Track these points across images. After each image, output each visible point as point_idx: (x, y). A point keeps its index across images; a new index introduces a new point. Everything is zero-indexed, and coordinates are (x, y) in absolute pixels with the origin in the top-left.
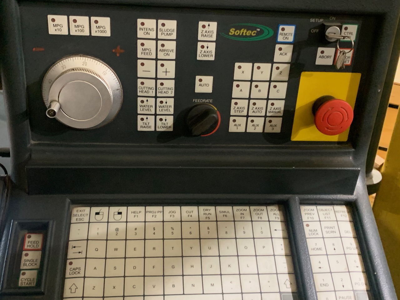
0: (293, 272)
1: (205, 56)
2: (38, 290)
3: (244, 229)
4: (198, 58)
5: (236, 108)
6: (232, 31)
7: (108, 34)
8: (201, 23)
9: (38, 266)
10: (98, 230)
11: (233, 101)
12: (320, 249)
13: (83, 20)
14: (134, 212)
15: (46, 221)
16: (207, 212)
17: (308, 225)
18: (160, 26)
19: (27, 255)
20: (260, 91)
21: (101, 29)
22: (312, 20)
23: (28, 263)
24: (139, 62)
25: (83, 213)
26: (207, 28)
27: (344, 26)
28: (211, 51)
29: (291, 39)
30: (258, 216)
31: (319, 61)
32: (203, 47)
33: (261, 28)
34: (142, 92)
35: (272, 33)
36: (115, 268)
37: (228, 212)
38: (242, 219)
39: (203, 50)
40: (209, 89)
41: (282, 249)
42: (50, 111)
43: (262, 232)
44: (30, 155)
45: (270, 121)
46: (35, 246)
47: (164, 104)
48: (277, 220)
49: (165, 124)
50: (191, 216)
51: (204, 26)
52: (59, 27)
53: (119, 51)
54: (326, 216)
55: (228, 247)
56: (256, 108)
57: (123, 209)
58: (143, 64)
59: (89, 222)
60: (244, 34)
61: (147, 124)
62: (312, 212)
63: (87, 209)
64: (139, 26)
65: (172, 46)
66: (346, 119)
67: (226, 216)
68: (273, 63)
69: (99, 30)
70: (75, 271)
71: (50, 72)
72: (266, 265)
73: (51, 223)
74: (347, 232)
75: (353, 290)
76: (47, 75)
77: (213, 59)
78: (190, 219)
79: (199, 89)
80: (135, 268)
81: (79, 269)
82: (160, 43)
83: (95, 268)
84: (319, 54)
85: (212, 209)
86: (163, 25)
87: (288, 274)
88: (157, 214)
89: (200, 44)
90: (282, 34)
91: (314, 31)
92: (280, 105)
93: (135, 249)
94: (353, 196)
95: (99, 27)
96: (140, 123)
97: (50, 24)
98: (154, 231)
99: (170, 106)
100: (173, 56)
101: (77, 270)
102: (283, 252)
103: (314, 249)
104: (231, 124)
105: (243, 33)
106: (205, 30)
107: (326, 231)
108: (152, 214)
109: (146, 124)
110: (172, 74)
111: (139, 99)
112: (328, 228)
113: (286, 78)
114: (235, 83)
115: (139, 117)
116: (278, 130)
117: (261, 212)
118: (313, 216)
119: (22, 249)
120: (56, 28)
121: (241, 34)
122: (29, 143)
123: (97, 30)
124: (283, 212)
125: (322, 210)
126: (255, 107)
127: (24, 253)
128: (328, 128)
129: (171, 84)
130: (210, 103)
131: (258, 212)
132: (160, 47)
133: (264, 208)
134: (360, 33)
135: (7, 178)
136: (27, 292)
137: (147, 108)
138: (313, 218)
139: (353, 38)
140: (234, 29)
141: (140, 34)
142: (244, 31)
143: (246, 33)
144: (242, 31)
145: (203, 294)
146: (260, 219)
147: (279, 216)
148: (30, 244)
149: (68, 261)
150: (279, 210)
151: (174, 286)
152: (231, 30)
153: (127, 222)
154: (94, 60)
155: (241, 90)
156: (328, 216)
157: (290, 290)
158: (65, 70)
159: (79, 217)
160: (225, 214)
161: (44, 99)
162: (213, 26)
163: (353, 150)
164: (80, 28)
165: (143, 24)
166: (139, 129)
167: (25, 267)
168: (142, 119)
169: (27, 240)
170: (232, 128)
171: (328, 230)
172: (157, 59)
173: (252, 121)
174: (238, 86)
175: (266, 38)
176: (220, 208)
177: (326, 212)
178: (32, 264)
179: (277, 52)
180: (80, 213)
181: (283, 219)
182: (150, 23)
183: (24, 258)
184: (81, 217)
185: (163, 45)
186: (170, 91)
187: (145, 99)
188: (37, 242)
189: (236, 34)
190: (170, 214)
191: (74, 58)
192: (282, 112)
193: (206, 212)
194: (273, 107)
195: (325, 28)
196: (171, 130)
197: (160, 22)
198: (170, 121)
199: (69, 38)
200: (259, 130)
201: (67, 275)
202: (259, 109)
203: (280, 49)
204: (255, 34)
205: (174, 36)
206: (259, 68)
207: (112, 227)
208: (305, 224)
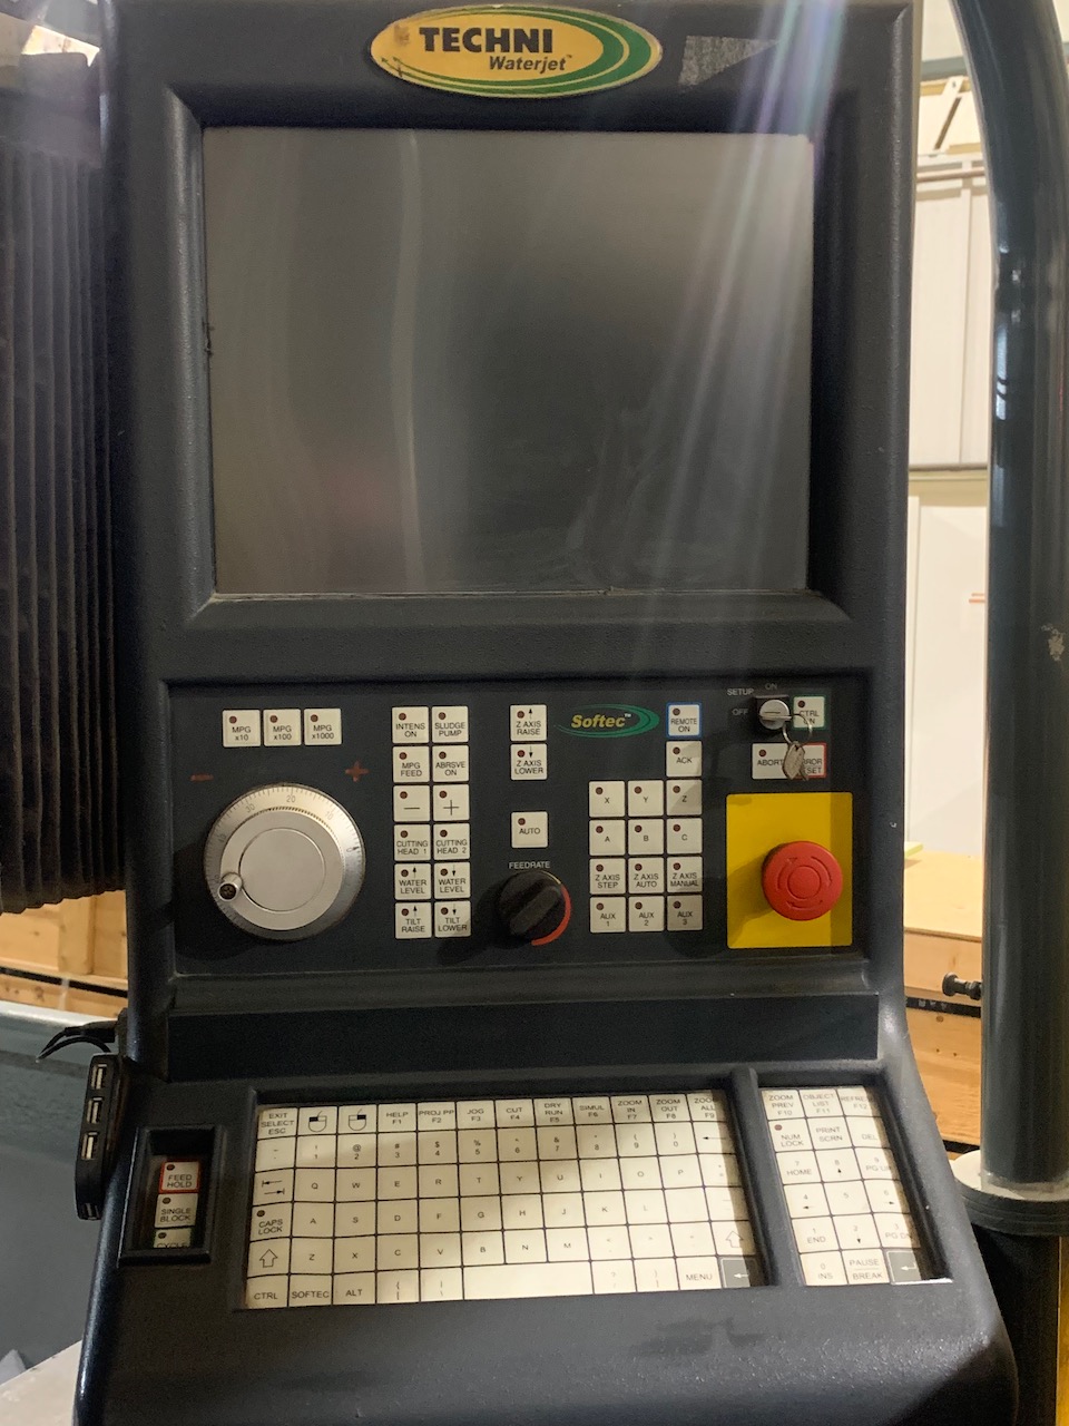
0: (745, 1217)
1: (527, 771)
2: (196, 1252)
3: (637, 1139)
4: (514, 777)
5: (601, 879)
6: (577, 721)
7: (337, 740)
8: (515, 709)
9: (192, 1221)
10: (316, 1149)
11: (594, 863)
12: (807, 1172)
13: (289, 717)
14: (393, 1115)
15: (209, 1127)
16: (553, 1109)
17: (778, 1128)
18: (436, 719)
19: (167, 1201)
20: (646, 838)
21: (324, 731)
22: (732, 692)
23: (170, 1216)
24: (397, 790)
25: (283, 1119)
26: (527, 718)
27: (797, 700)
28: (539, 762)
29: (695, 730)
30: (668, 1112)
31: (759, 773)
32: (521, 754)
33: (635, 712)
34: (404, 852)
35: (655, 721)
36: (356, 1220)
37: (600, 1107)
38: (632, 1120)
39: (523, 759)
40: (541, 840)
41: (721, 1175)
42: (226, 888)
43: (676, 1144)
44: (173, 1001)
45: (677, 905)
46: (184, 1184)
47: (450, 876)
48: (709, 1118)
49: (452, 920)
50: (518, 1117)
51: (521, 715)
52: (243, 733)
53: (356, 772)
54: (821, 1107)
55: (600, 1174)
56: (643, 877)
57: (369, 1110)
58: (404, 795)
59: (297, 1136)
60: (601, 725)
61: (416, 922)
62: (787, 1101)
63: (291, 1113)
64: (396, 720)
65: (461, 755)
66: (828, 883)
67: (595, 1114)
68: (665, 779)
69: (320, 732)
70: (270, 1227)
71: (222, 820)
72: (686, 1205)
73: (219, 1130)
74: (869, 1137)
75: (882, 1248)
76: (217, 827)
77: (543, 776)
78: (515, 1123)
79: (519, 840)
80: (397, 1218)
81: (280, 1222)
82: (437, 750)
83: (313, 1221)
84: (756, 757)
85: (564, 1104)
86: (442, 716)
87: (736, 1221)
88: (442, 1116)
89: (515, 749)
90: (675, 722)
91: (739, 712)
92: (694, 867)
93: (396, 1184)
94: (876, 1061)
95: (320, 728)
96: (400, 920)
97: (227, 726)
98: (437, 1149)
99: (463, 881)
100: (463, 774)
101: (276, 1225)
102: (724, 1181)
103: (792, 1173)
104: (594, 913)
105: (598, 723)
106: (523, 720)
107: (821, 1138)
108: (431, 1117)
109: (413, 922)
110: (463, 812)
111: (399, 868)
112: (824, 1130)
113: (698, 811)
114: (593, 825)
115: (399, 907)
116: (696, 923)
117: (674, 1105)
118: (790, 1108)
119: (156, 1190)
120: (238, 734)
121: (594, 725)
122: (172, 975)
123: (315, 733)
124: (723, 1104)
125: (811, 1097)
126: (640, 873)
127: (161, 1197)
128: (793, 904)
129: (463, 832)
130: (545, 869)
131: (667, 1105)
132: (437, 759)
133: (681, 1097)
134: (832, 711)
135: (120, 1060)
136: (172, 1258)
137: (415, 886)
138: (790, 1113)
139: (820, 722)
140: (580, 717)
141: (398, 736)
142: (599, 720)
143: (604, 722)
144: (596, 719)
145: (548, 1262)
146: (671, 1119)
147: (714, 1112)
148: (173, 1181)
149: (255, 1211)
150: (714, 1100)
151: (483, 1249)
152: (575, 719)
153: (377, 1133)
154: (309, 792)
155: (607, 839)
156: (825, 1107)
157: (740, 1252)
158: (253, 812)
159: (275, 1128)
160: (593, 1111)
161: (208, 878)
162: (539, 713)
163: (866, 961)
164: (284, 732)
165: (403, 717)
166: (400, 935)
167: (165, 1224)
168: (405, 912)
169: (167, 1173)
170: (598, 925)
171: (824, 1134)
172: (431, 784)
173: (639, 906)
174: (600, 830)
175: (644, 730)
176: (580, 1102)
177: (819, 1100)
178: (178, 1218)
179: (671, 757)
180: (276, 1120)
181: (722, 1117)
182: (417, 714)
183: (161, 1206)
184: (280, 1128)
185: (443, 755)
186: (460, 847)
187: (409, 868)
188: (188, 1177)
189: (585, 726)
190: (472, 1115)
191: (271, 790)
192: (700, 883)
193: (550, 1109)
194: (679, 872)
195: (756, 704)
196: (467, 933)
197: (436, 710)
198: (463, 912)
199: (262, 751)
200: (656, 925)
201: (254, 1235)
202: (650, 879)
203: (677, 751)
204: (623, 725)
205: (464, 737)
206: (638, 790)
207: (347, 1144)
208: (772, 1125)
